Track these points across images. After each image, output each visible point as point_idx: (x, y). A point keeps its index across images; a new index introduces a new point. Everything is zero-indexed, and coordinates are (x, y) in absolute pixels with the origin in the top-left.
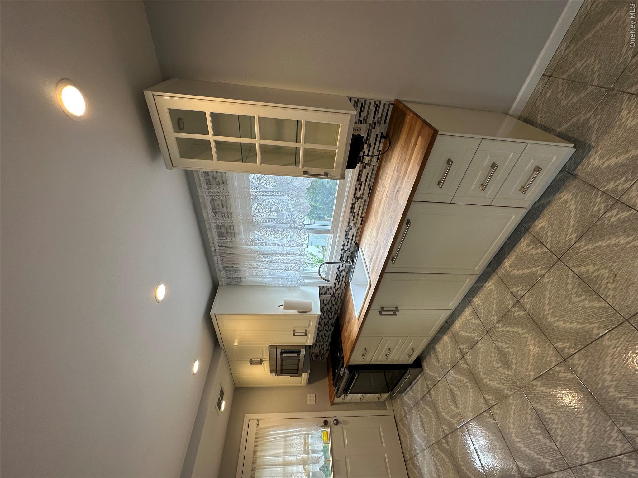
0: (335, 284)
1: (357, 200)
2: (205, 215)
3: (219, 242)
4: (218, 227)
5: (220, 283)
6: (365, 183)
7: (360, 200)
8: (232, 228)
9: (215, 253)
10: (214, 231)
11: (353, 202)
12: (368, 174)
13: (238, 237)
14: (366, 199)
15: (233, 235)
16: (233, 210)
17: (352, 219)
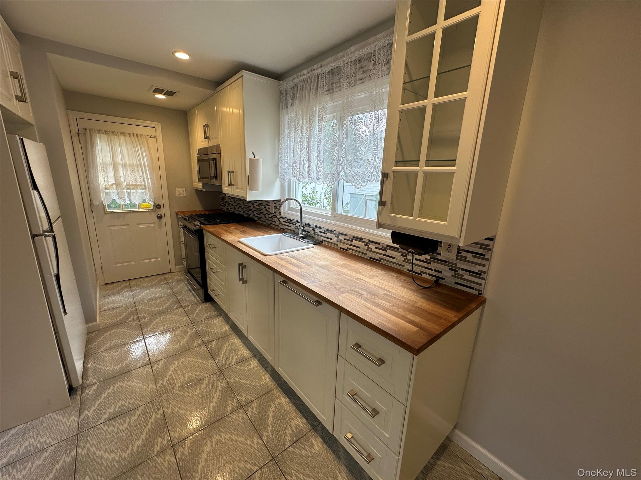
0: (283, 218)
1: (366, 244)
2: (352, 48)
3: (323, 74)
4: (339, 70)
5: (281, 82)
6: (384, 255)
7: (366, 247)
8: (338, 89)
9: (311, 71)
10: (335, 65)
11: (364, 240)
12: (394, 258)
13: (328, 98)
14: (366, 254)
15: (331, 91)
16: (358, 88)
17: (346, 237)
